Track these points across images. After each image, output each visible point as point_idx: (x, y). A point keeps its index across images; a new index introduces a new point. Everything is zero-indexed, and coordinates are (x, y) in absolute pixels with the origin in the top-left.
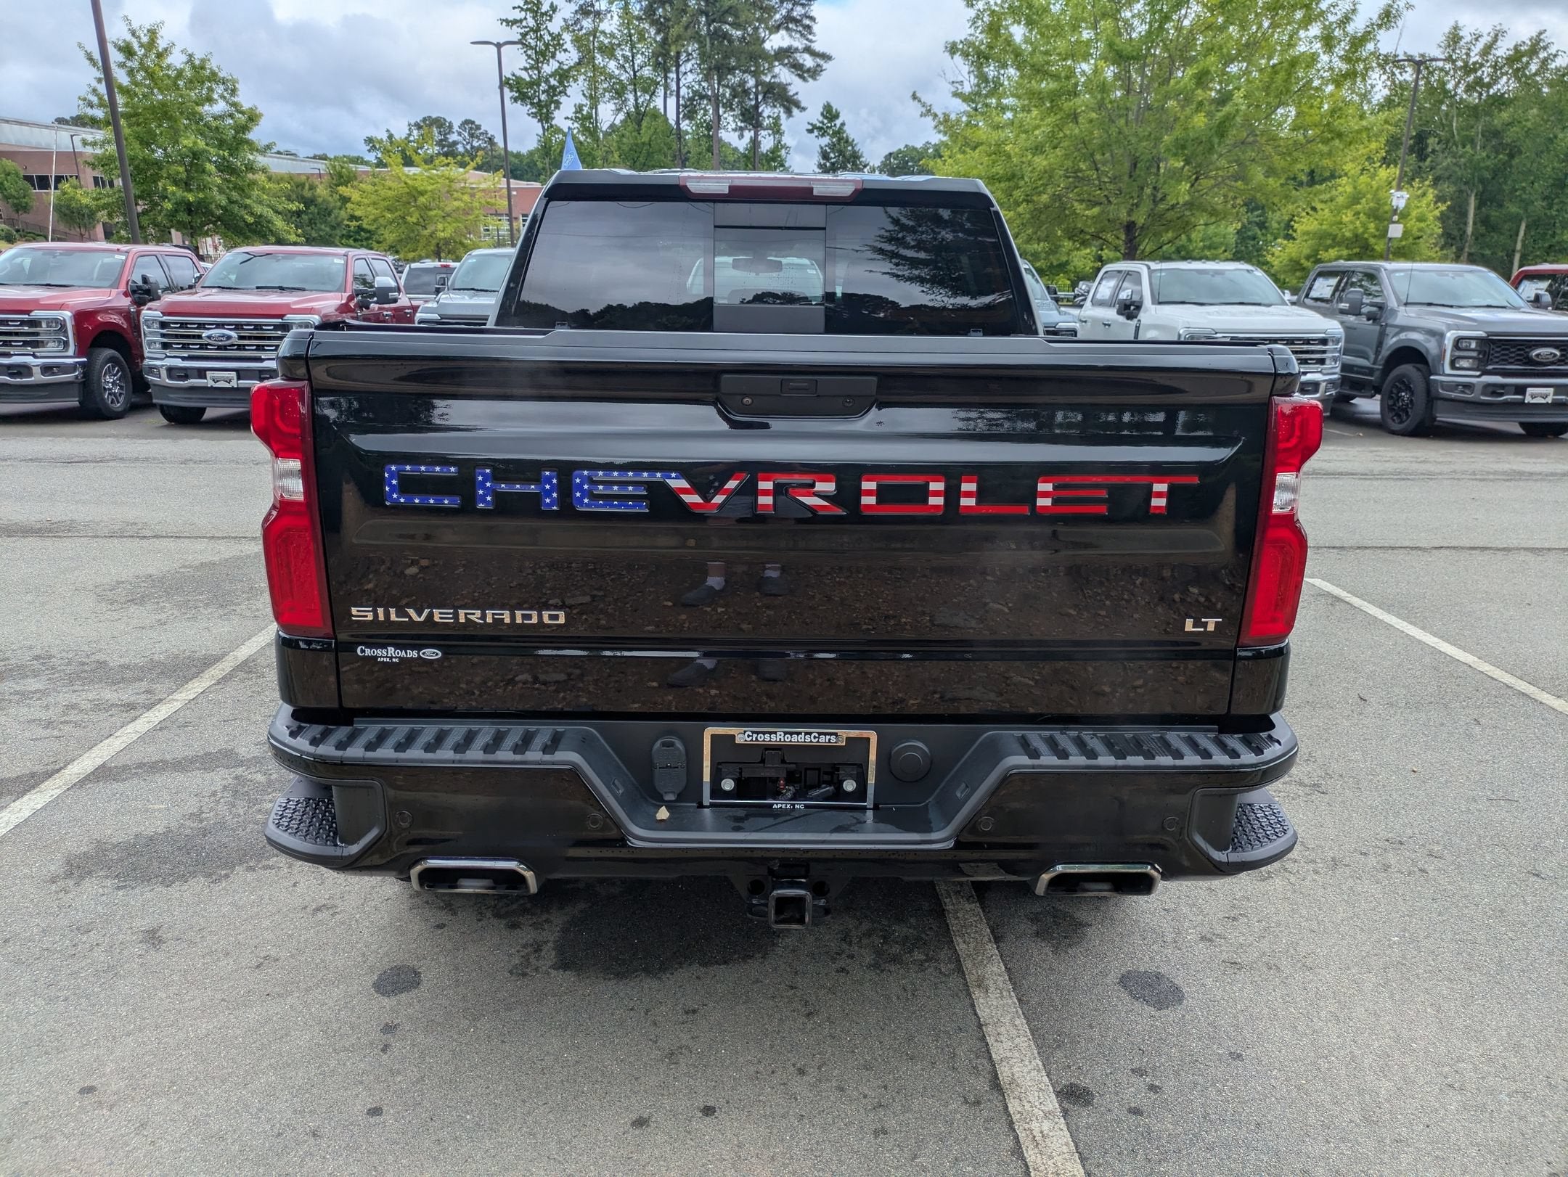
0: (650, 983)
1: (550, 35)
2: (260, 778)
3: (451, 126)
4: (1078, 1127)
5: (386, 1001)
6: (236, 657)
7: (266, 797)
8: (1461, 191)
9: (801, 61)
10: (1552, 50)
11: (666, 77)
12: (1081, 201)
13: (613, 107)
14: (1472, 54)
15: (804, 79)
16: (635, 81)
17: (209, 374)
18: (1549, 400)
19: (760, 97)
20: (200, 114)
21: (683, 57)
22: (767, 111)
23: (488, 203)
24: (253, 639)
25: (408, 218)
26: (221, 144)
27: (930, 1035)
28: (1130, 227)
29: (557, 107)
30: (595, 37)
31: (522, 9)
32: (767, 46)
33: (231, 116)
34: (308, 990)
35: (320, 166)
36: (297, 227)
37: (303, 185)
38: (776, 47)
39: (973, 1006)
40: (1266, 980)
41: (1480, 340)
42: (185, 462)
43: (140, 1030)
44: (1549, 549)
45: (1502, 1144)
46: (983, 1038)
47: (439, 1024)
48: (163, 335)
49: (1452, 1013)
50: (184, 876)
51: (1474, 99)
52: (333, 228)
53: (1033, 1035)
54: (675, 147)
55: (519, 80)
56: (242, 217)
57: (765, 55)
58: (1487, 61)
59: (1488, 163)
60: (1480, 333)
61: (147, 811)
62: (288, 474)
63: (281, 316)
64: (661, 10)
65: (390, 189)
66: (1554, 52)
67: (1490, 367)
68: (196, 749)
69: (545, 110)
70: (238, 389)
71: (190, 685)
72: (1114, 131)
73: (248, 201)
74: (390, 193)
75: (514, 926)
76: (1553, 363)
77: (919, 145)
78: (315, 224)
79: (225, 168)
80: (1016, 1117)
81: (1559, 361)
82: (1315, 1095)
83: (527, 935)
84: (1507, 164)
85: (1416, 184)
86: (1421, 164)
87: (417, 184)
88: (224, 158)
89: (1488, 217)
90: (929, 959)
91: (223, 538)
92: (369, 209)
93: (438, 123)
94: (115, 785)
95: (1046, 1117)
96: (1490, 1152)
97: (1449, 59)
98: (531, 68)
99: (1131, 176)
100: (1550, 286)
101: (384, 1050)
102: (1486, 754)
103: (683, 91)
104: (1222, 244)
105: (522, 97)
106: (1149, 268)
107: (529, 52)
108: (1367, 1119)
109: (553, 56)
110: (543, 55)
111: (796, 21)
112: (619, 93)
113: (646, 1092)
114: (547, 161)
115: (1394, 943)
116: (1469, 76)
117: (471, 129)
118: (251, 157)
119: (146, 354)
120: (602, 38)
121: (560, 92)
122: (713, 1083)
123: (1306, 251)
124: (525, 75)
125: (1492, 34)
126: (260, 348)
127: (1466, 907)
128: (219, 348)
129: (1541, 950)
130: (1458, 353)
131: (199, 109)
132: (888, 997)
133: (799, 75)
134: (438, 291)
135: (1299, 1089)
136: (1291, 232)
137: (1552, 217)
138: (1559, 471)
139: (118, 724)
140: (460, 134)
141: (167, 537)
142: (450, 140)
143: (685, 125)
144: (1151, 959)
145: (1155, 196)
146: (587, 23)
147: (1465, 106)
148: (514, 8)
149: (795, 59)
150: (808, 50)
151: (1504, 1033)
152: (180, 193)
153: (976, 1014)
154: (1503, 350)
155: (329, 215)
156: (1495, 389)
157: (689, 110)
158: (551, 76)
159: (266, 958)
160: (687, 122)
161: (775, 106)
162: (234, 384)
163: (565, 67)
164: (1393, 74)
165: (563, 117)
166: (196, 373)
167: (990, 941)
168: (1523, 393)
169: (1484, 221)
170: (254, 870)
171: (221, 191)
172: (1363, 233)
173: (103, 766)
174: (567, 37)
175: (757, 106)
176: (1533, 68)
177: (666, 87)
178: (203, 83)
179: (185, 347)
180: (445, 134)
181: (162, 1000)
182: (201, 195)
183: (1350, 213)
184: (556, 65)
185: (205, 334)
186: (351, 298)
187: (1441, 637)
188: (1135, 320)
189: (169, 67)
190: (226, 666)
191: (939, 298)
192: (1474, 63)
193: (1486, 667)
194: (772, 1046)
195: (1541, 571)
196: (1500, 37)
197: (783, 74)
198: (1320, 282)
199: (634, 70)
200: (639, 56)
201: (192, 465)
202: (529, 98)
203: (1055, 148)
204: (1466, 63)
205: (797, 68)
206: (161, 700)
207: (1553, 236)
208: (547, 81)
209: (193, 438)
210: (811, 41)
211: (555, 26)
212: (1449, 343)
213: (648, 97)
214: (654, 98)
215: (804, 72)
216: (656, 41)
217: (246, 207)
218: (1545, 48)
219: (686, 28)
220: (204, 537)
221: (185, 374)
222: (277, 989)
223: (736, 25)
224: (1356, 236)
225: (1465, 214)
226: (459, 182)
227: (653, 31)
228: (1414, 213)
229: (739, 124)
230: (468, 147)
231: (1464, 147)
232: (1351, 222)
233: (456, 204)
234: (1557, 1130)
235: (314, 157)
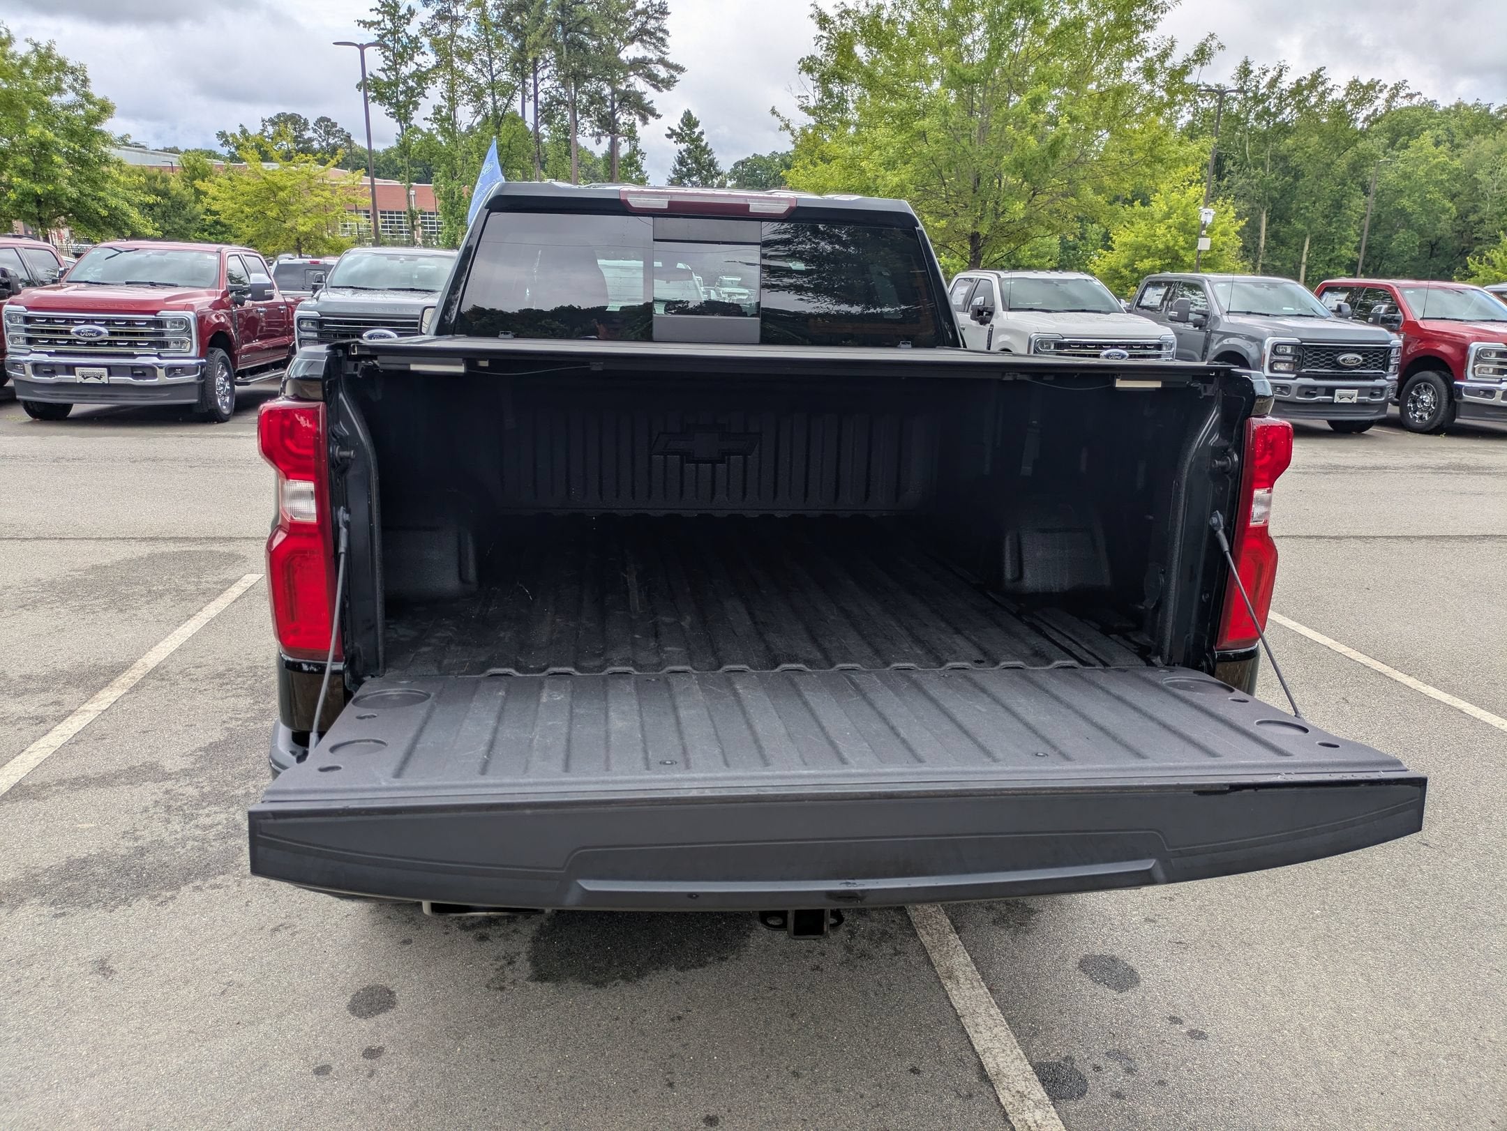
0: (628, 990)
1: (408, 38)
2: (192, 791)
3: (306, 123)
4: (1068, 1115)
5: (363, 1023)
6: (145, 664)
7: (201, 812)
8: (1253, 209)
9: (655, 72)
10: (1329, 85)
11: (524, 83)
12: (930, 213)
13: (472, 110)
14: (1261, 87)
15: (659, 90)
16: (493, 85)
17: (78, 370)
18: (1354, 400)
19: (616, 105)
20: (48, 104)
21: (541, 63)
22: (623, 118)
23: (349, 200)
24: (161, 644)
25: (269, 213)
26: (72, 134)
27: (912, 1029)
28: (974, 238)
29: (416, 108)
30: (452, 42)
31: (379, 12)
32: (623, 56)
33: (82, 106)
34: (280, 1016)
35: (171, 159)
36: (154, 220)
37: (155, 178)
38: (631, 57)
39: (947, 997)
40: (1211, 958)
41: (1296, 347)
42: (56, 460)
43: (105, 1070)
44: (1374, 537)
45: (1449, 1106)
46: (963, 1030)
47: (423, 1045)
48: (27, 330)
49: (1381, 982)
50: (127, 899)
51: (1263, 126)
52: (188, 221)
53: (1009, 1024)
54: (534, 149)
55: (377, 80)
56: (95, 210)
57: (620, 65)
58: (1273, 93)
59: (1277, 184)
60: (1295, 340)
61: (76, 831)
62: (299, 495)
63: (155, 312)
64: (518, 18)
65: (249, 184)
66: (1330, 87)
67: (1304, 370)
68: (118, 763)
69: (403, 111)
70: (109, 385)
71: (101, 694)
72: (959, 150)
73: (101, 194)
74: (248, 188)
75: (483, 938)
76: (1357, 367)
77: (766, 154)
78: (169, 216)
79: (73, 159)
80: (1009, 1109)
81: (1362, 365)
82: (1276, 1069)
83: (497, 947)
84: (1293, 186)
85: (1220, 202)
86: (1220, 183)
87: (277, 179)
88: (74, 150)
89: (1277, 232)
90: (897, 953)
91: (111, 539)
92: (227, 203)
93: (294, 119)
94: (37, 804)
95: (1036, 1106)
96: (1441, 1115)
97: (1241, 90)
98: (388, 69)
99: (975, 191)
100: (1348, 297)
101: (370, 1076)
102: (1360, 729)
103: (541, 96)
104: (1047, 253)
105: (381, 97)
106: (999, 277)
107: (387, 54)
108: (1327, 1090)
109: (411, 58)
110: (401, 56)
111: (651, 34)
112: (478, 96)
113: (645, 1104)
114: (405, 160)
115: (1318, 916)
116: (1258, 106)
117: (327, 126)
118: (104, 149)
119: (9, 349)
120: (459, 43)
121: (419, 94)
122: (711, 1092)
123: (1124, 261)
124: (382, 76)
125: (1277, 70)
126: (131, 344)
127: (1373, 878)
128: (89, 344)
129: (1445, 917)
130: (1275, 358)
131: (47, 99)
132: (865, 994)
133: (653, 86)
134: (315, 289)
135: (1261, 1064)
136: (1110, 243)
137: (1331, 234)
138: (1368, 465)
139: (29, 739)
140: (315, 131)
141: (51, 539)
142: (306, 137)
143: (543, 129)
144: (1104, 942)
145: (996, 210)
146: (444, 28)
147: (1256, 133)
148: (371, 10)
149: (650, 70)
150: (662, 61)
151: (1429, 999)
152: (26, 184)
153: (952, 1006)
154: (1315, 355)
155: (184, 208)
156: (1308, 390)
157: (547, 113)
158: (409, 78)
159: (229, 984)
160: (545, 126)
161: (630, 114)
162: (105, 380)
163: (424, 69)
164: (1196, 102)
165: (422, 117)
166: (64, 368)
167: (952, 932)
168: (1333, 395)
169: (1274, 235)
170: (201, 890)
171: (72, 183)
172: (1174, 245)
173: (19, 784)
174: (425, 41)
175: (613, 113)
176: (1313, 100)
177: (524, 91)
178: (50, 72)
179: (52, 342)
180: (301, 131)
181: (123, 1035)
182: (50, 187)
183: (1163, 227)
184: (414, 67)
185: (74, 329)
186: (225, 294)
187: (1299, 621)
188: (988, 326)
189: (13, 56)
190: (137, 673)
191: (823, 305)
192: (1263, 95)
193: (1342, 649)
194: (762, 1050)
195: (1372, 558)
196: (1284, 72)
197: (639, 84)
198: (1150, 292)
199: (492, 74)
200: (497, 61)
201: (64, 462)
202: (387, 98)
203: (905, 164)
204: (1255, 95)
205: (652, 78)
206: (71, 712)
207: (1333, 250)
208: (405, 82)
209: (62, 434)
210: (664, 53)
211: (413, 29)
212: (1267, 349)
213: (506, 101)
214: (512, 102)
215: (659, 82)
216: (513, 47)
217: (100, 199)
218: (1323, 83)
219: (543, 36)
220: (90, 539)
221: (52, 370)
222: (247, 1017)
223: (592, 35)
224: (1168, 248)
225: (1258, 230)
226: (319, 178)
227: (510, 38)
228: (1219, 229)
229: (596, 129)
230: (324, 144)
231: (1256, 169)
232: (1164, 235)
233: (317, 199)
234: (1494, 1090)
235: (165, 150)
